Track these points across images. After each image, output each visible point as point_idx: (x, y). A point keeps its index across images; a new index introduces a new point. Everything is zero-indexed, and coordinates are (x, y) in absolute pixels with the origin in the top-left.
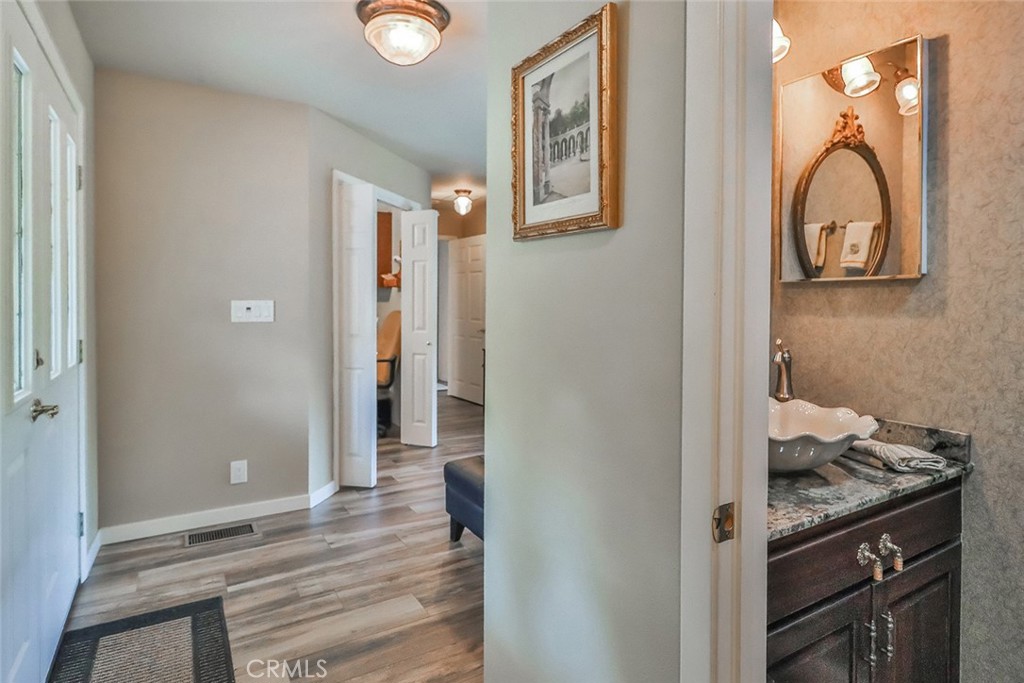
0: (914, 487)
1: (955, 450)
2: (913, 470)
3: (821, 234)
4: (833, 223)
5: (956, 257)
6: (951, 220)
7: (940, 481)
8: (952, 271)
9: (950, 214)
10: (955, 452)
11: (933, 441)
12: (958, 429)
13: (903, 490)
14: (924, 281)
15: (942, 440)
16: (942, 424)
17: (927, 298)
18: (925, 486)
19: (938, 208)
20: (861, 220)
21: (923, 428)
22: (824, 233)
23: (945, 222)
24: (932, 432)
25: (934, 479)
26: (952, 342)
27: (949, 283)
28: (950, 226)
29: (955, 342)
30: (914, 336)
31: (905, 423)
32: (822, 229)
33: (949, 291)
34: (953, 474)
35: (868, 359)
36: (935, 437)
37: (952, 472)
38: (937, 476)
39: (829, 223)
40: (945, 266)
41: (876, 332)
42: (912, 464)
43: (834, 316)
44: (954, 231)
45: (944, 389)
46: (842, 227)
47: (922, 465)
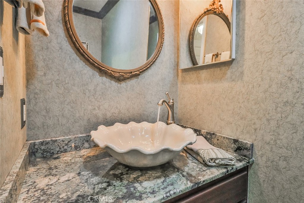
0: (212, 178)
1: (245, 151)
2: (217, 165)
3: (213, 58)
4: (218, 53)
5: (248, 48)
6: (246, 28)
7: (232, 171)
8: (247, 56)
9: (246, 25)
10: (245, 152)
11: (235, 146)
12: (247, 140)
13: (204, 181)
14: (234, 62)
15: (240, 145)
16: (240, 137)
17: (235, 71)
18: (220, 176)
19: (241, 23)
20: (227, 51)
21: (231, 139)
22: (214, 57)
23: (244, 30)
24: (235, 141)
25: (228, 171)
26: (246, 93)
27: (245, 62)
28: (246, 32)
29: (247, 94)
30: (229, 92)
31: (224, 136)
32: (213, 55)
33: (244, 67)
34: (240, 166)
35: (211, 104)
36: (237, 143)
37: (239, 165)
38: (230, 168)
39: (216, 53)
40: (243, 54)
41: (214, 91)
42: (217, 161)
43: (199, 84)
44: (248, 34)
45: (242, 119)
46: (220, 54)
47: (223, 162)
